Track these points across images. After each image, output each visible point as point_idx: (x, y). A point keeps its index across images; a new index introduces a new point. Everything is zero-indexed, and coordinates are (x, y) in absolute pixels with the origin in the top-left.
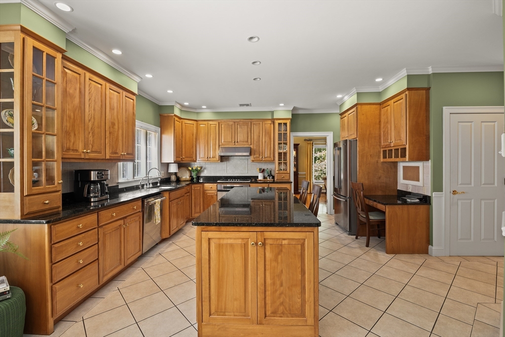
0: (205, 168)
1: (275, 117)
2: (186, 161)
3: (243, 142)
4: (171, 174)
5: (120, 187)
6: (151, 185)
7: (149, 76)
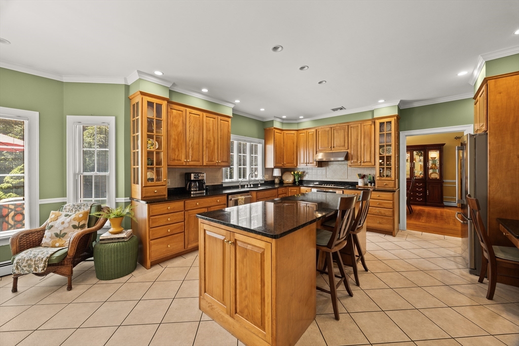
0: (307, 173)
1: (375, 117)
2: (288, 166)
3: (340, 146)
4: (275, 177)
5: (224, 185)
6: (252, 186)
7: (237, 101)
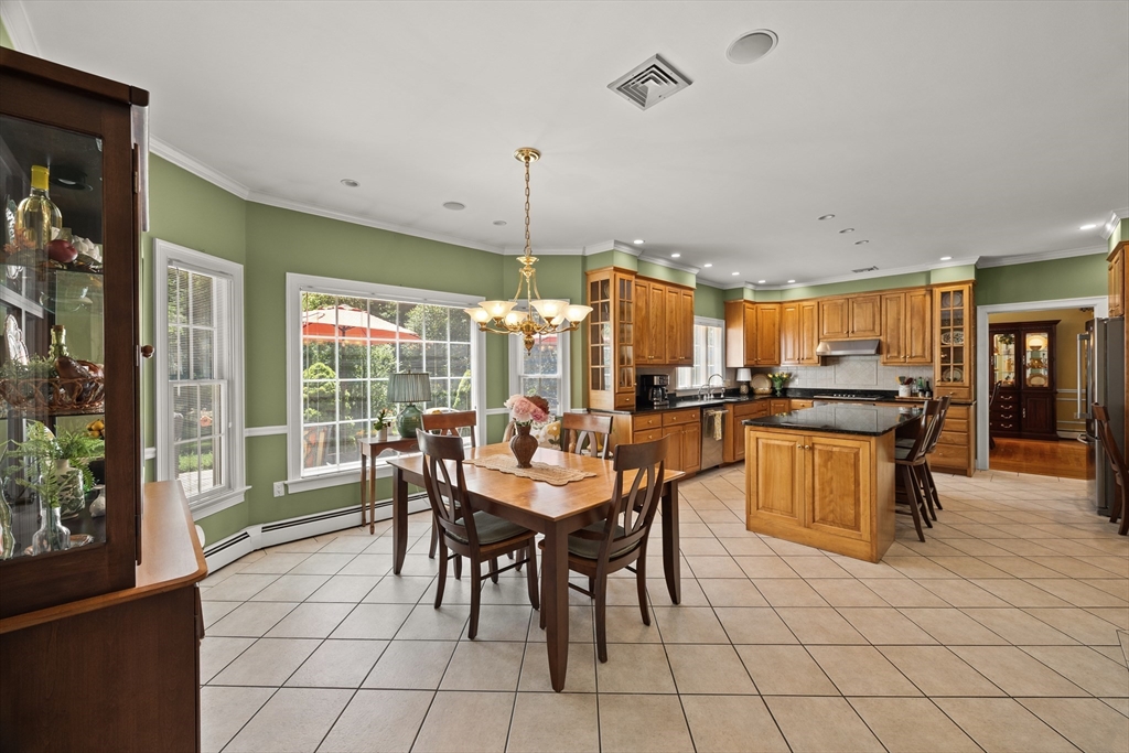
0: (796, 376)
1: (932, 283)
2: (763, 364)
3: (865, 331)
4: (741, 383)
5: (678, 395)
6: (712, 396)
7: (708, 265)
